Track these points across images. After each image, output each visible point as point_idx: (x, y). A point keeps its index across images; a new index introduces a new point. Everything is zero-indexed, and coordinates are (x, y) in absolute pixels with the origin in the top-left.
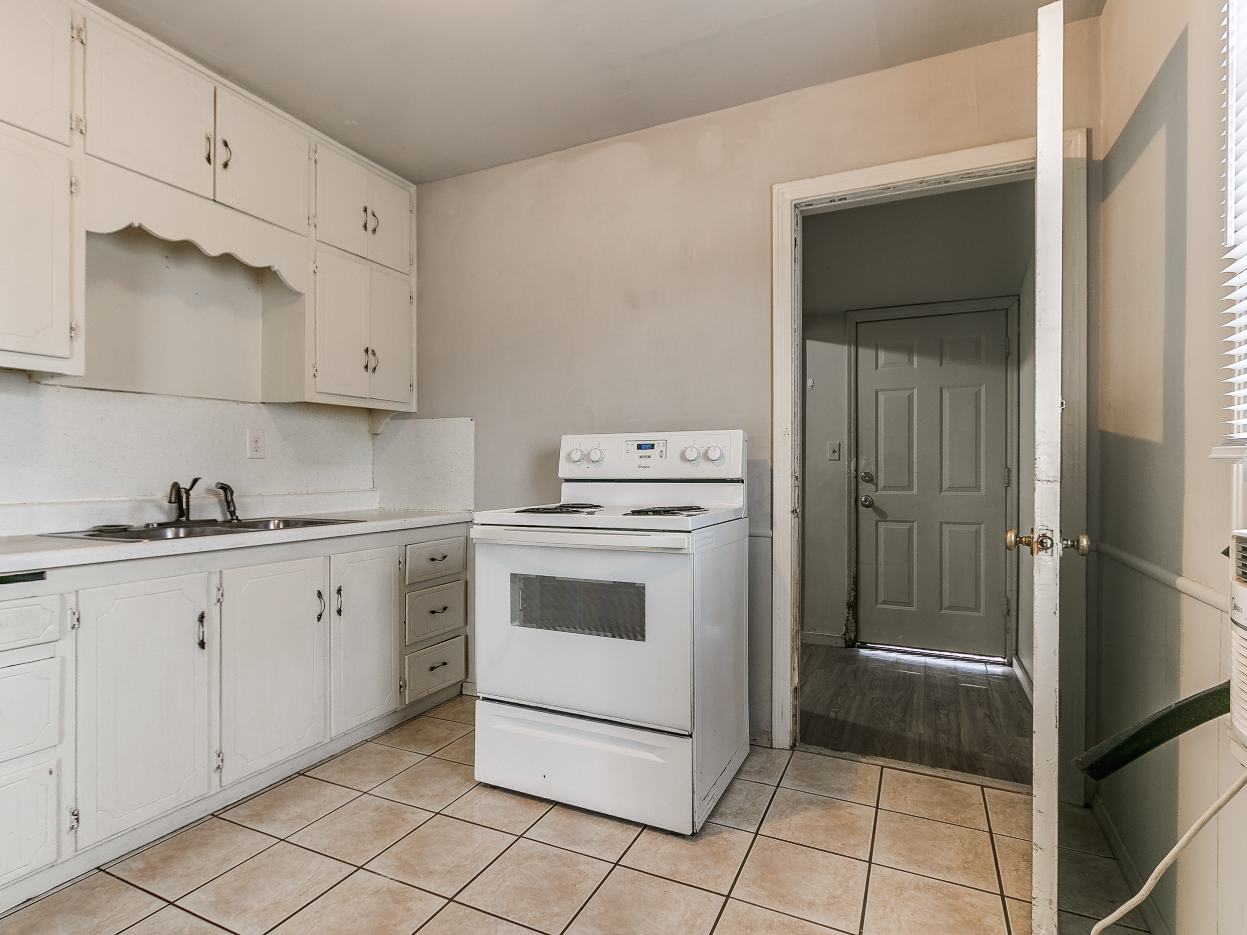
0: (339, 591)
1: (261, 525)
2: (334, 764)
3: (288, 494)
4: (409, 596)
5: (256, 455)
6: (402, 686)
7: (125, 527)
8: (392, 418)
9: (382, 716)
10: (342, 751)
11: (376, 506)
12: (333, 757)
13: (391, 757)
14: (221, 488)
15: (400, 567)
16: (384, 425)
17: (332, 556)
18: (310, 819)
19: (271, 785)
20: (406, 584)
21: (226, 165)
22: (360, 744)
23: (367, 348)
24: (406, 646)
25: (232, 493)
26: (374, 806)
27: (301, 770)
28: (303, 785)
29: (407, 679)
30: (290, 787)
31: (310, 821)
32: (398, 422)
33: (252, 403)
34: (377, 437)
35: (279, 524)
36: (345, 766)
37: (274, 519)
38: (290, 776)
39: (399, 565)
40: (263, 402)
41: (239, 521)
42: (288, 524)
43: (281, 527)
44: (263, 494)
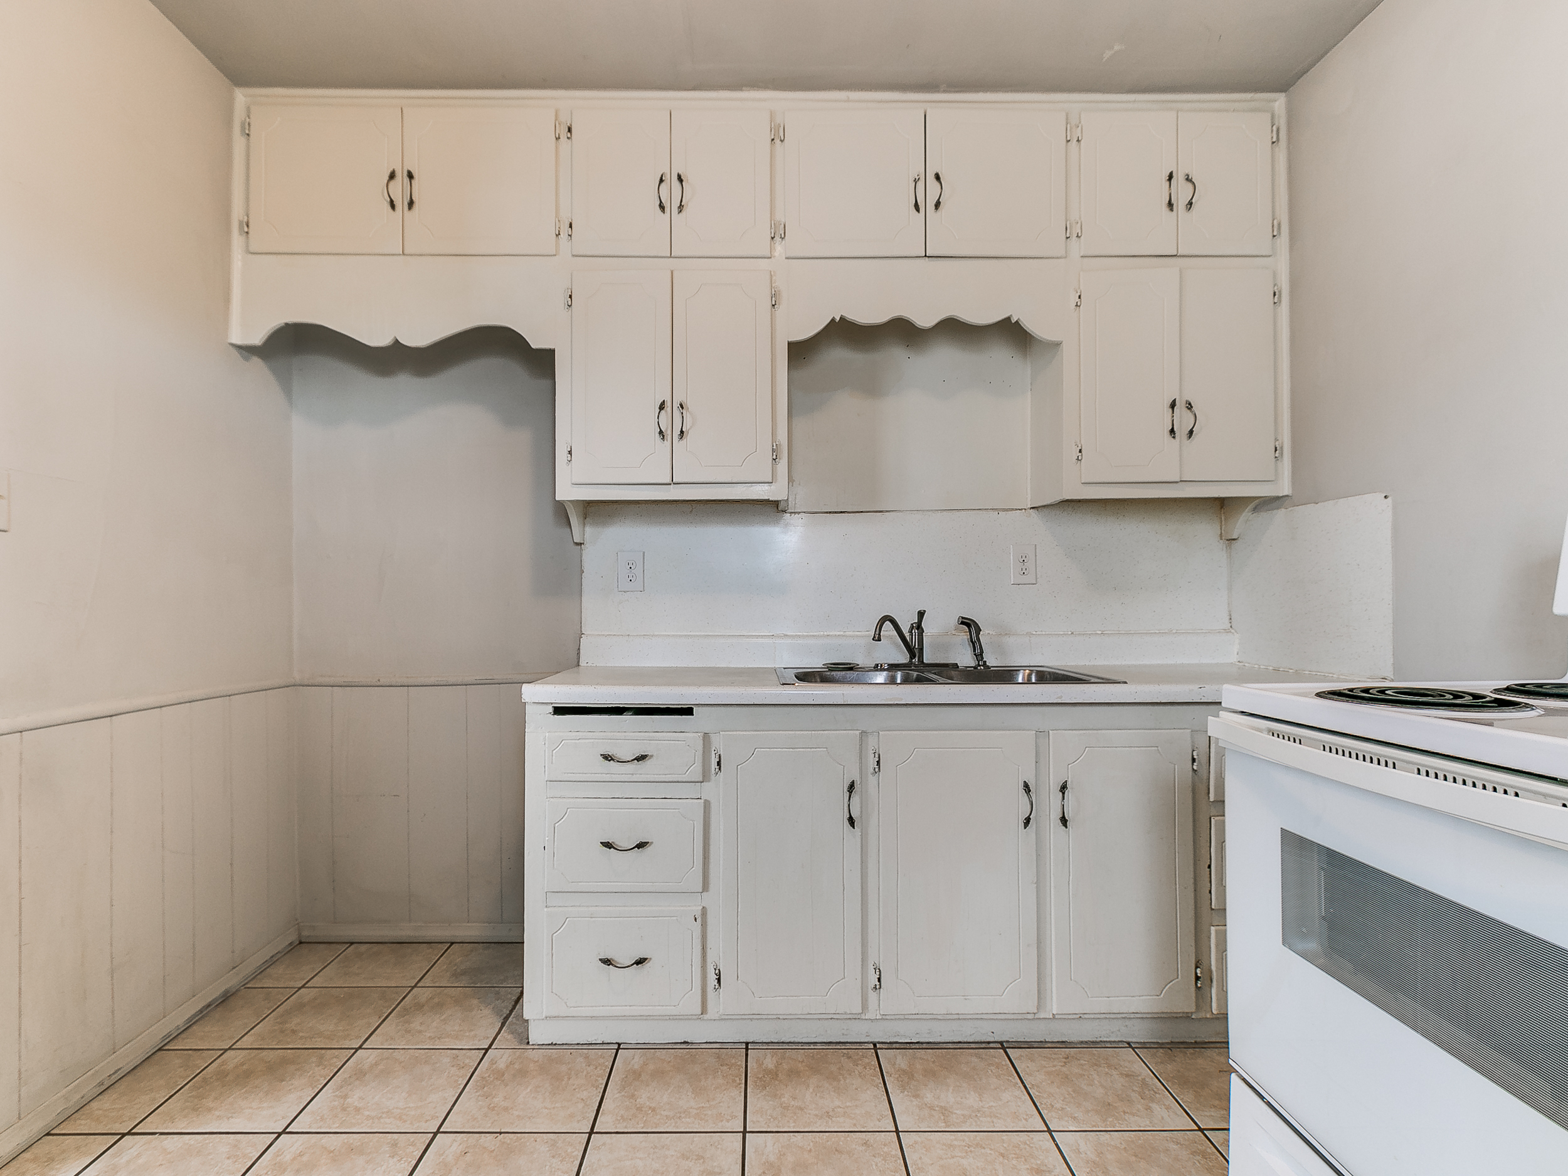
0: (1063, 788)
1: (1005, 676)
2: (1056, 1056)
3: (1072, 633)
4: (1216, 821)
5: (1024, 579)
6: (1200, 977)
7: (851, 666)
8: (1255, 509)
9: (1159, 1015)
10: (1082, 1042)
11: (1234, 659)
12: (1064, 1044)
13: (1139, 1093)
14: (962, 623)
15: (1195, 768)
16: (1243, 523)
17: (1050, 731)
18: (949, 1123)
19: (960, 1042)
20: (1212, 799)
21: (937, 205)
22: (1115, 1045)
23: (1174, 401)
24: (1212, 909)
25: (978, 630)
26: (1039, 1162)
27: (1008, 1042)
28: (990, 1065)
29: (1213, 968)
30: (974, 1059)
31: (949, 1126)
32: (1263, 516)
33: (1019, 510)
34: (1235, 544)
35: (1030, 675)
36: (1064, 1069)
37: (1024, 668)
38: (989, 1043)
39: (1193, 765)
40: (1032, 506)
41: (989, 667)
42: (1045, 677)
43: (1033, 681)
44: (1034, 633)
